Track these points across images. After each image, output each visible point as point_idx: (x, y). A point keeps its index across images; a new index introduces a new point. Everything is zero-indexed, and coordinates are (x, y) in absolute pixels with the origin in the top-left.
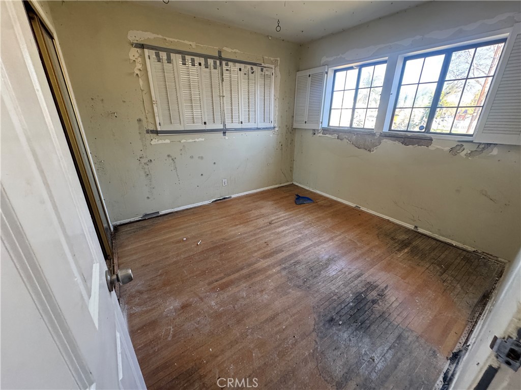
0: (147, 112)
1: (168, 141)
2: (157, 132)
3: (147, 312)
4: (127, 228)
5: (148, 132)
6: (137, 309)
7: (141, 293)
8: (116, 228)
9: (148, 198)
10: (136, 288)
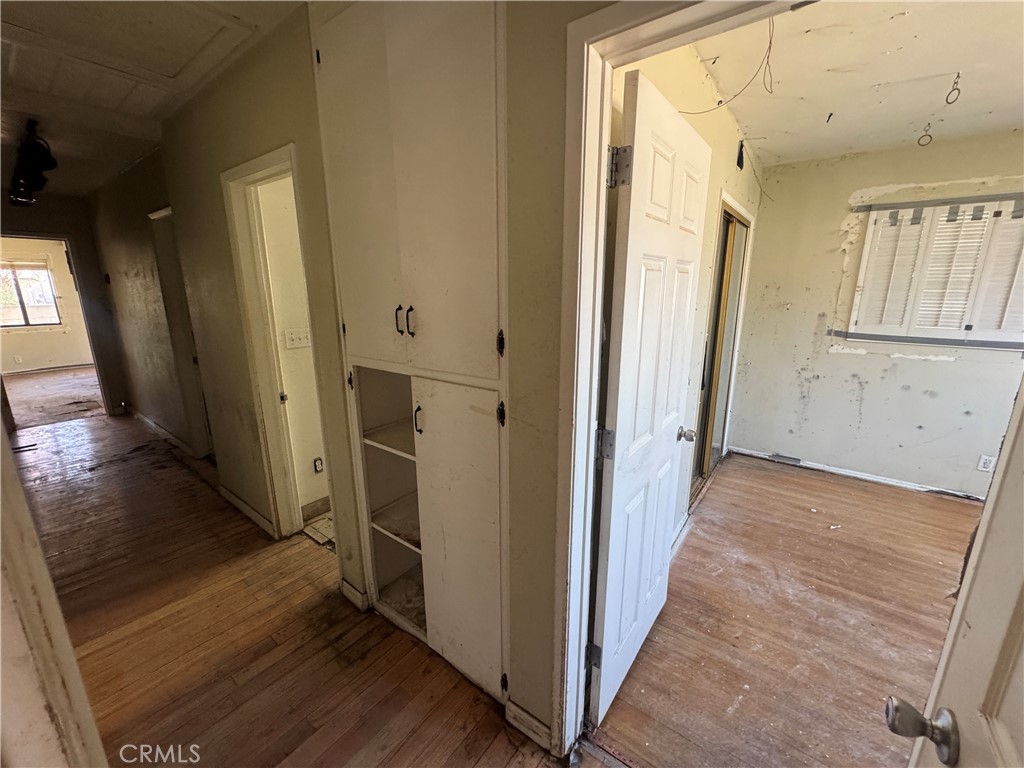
0: (839, 303)
1: (862, 351)
2: (846, 335)
3: (709, 542)
4: (742, 460)
5: (829, 333)
6: (700, 533)
7: (714, 524)
8: (730, 454)
9: (791, 431)
10: (711, 517)
